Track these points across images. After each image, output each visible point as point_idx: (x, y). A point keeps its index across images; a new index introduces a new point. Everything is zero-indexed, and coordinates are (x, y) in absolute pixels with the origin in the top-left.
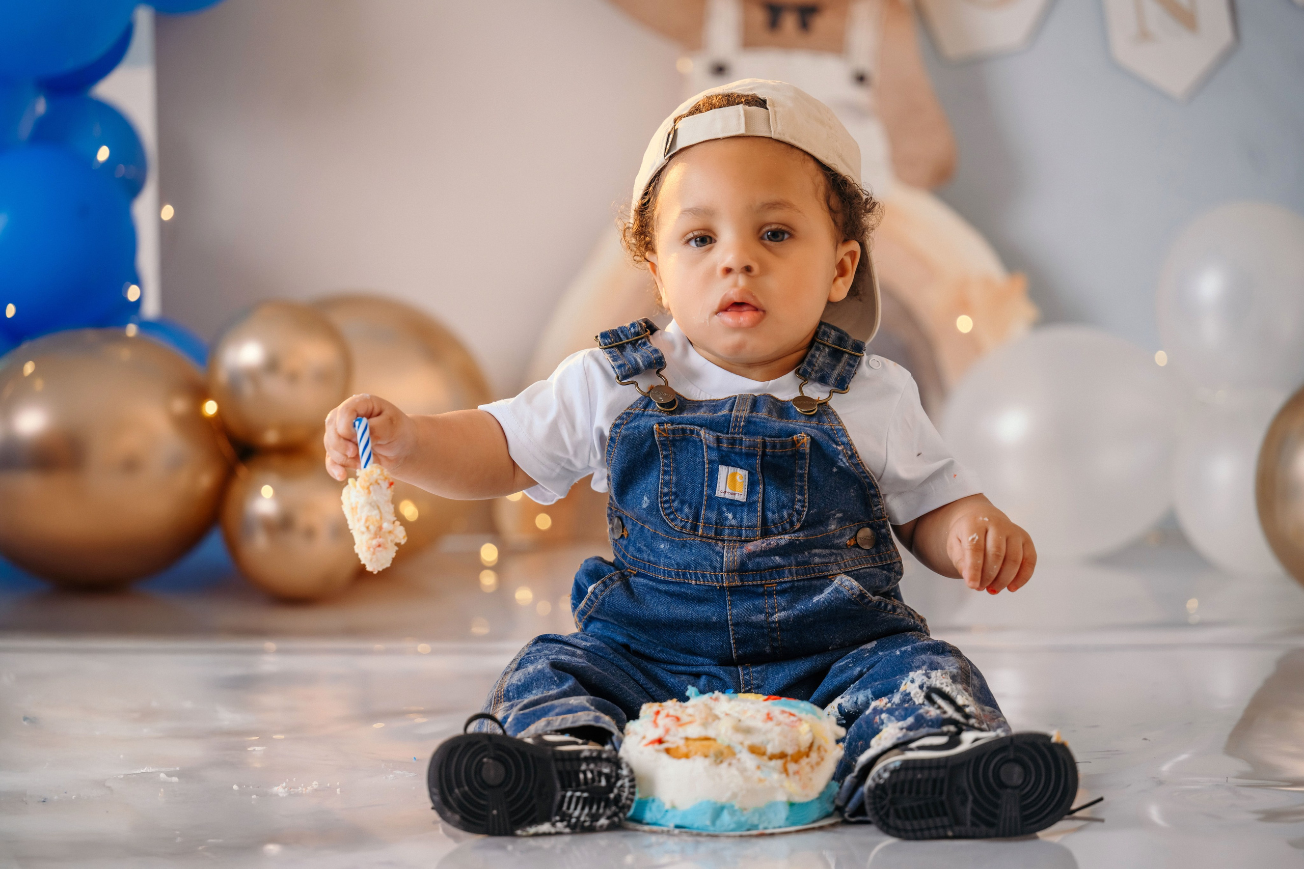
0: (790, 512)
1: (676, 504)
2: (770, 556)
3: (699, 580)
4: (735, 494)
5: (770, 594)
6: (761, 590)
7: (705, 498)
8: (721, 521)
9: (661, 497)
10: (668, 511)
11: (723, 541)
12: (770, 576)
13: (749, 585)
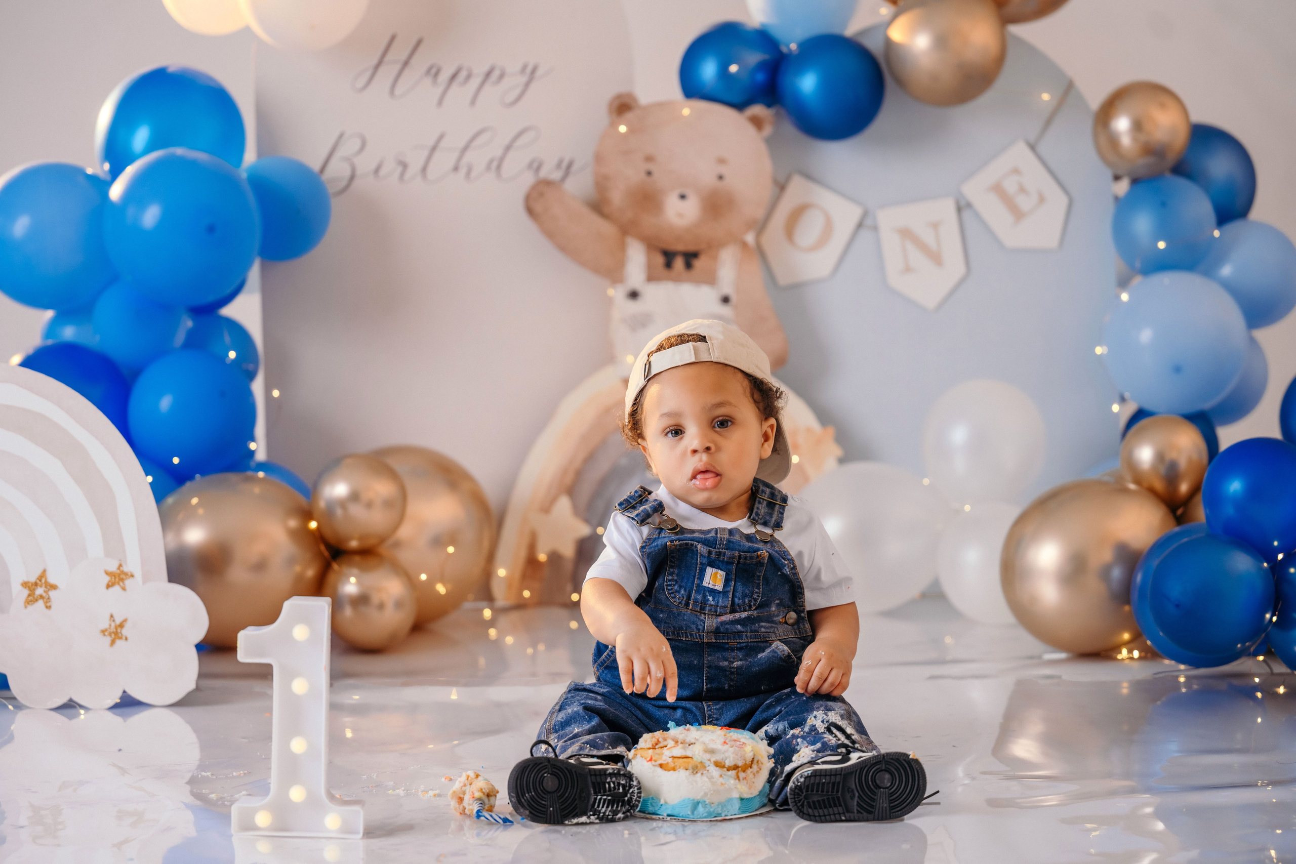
0: (750, 599)
1: (676, 587)
2: (734, 624)
3: (688, 638)
4: (715, 586)
5: (733, 650)
6: (727, 646)
7: (695, 585)
8: (705, 601)
9: (666, 582)
10: (670, 592)
11: (705, 614)
12: (734, 637)
13: (720, 643)
